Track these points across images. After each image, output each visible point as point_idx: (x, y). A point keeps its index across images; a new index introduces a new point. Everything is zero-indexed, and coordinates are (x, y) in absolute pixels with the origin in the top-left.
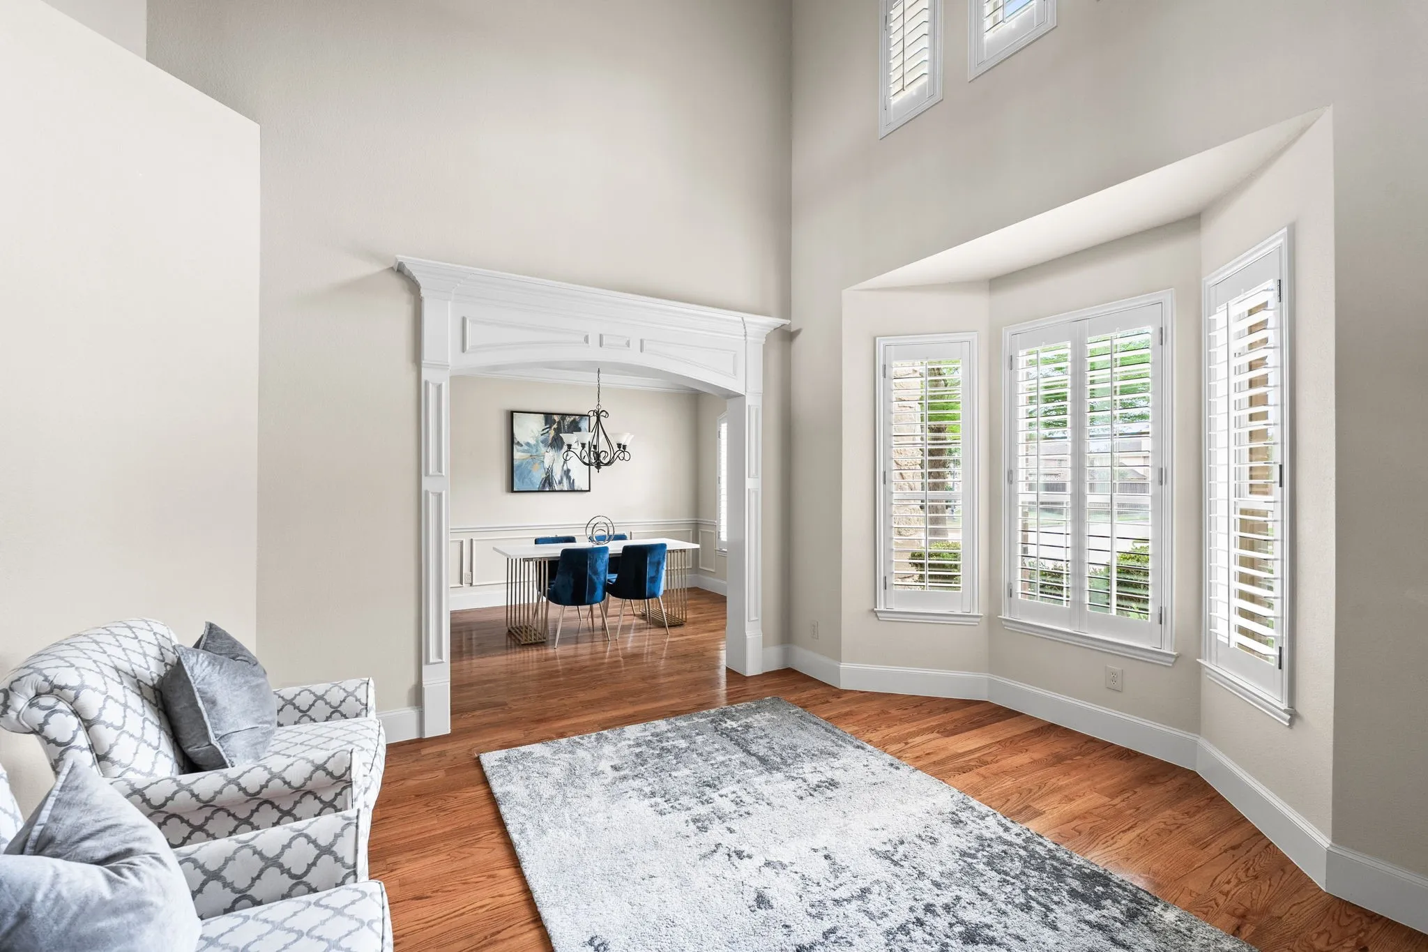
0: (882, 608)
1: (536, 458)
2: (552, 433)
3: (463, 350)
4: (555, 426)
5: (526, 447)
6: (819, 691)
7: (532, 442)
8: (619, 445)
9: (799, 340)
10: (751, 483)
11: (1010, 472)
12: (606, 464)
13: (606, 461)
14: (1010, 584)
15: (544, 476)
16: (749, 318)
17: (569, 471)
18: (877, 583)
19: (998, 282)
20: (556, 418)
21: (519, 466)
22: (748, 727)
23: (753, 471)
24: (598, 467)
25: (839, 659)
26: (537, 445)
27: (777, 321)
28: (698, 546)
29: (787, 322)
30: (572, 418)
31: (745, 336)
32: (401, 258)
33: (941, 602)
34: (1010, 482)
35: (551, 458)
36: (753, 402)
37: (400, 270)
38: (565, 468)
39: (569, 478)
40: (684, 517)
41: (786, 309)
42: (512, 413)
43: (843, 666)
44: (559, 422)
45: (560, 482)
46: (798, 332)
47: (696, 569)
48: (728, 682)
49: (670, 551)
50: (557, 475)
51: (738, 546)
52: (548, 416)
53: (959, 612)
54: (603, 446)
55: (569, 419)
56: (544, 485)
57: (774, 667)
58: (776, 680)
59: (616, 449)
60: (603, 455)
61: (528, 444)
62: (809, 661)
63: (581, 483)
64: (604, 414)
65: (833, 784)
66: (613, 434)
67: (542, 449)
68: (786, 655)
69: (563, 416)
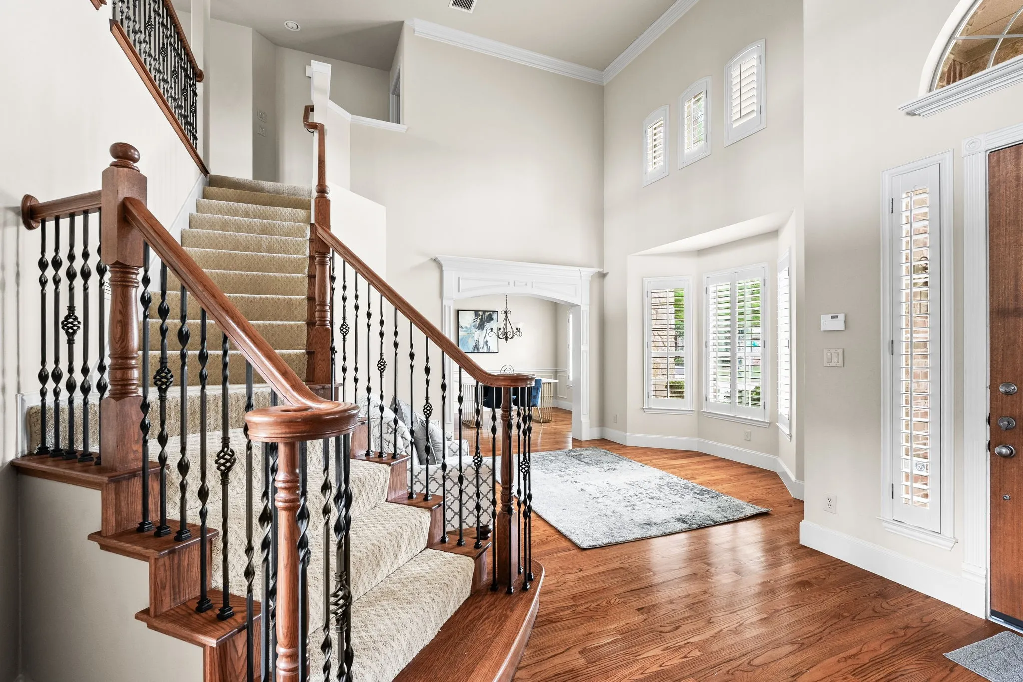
0: (647, 407)
1: (470, 335)
2: (478, 321)
3: (459, 291)
4: (480, 317)
5: (464, 329)
6: (617, 446)
7: (468, 326)
8: (517, 329)
9: (608, 278)
10: (585, 348)
11: (706, 342)
12: (511, 338)
13: (510, 337)
14: (706, 395)
15: (474, 344)
16: (582, 269)
17: (487, 341)
18: (643, 396)
19: (701, 252)
20: (480, 313)
21: (462, 339)
22: (581, 455)
23: (585, 342)
24: (506, 340)
25: (626, 431)
26: (471, 328)
27: (597, 270)
28: (557, 381)
29: (601, 270)
30: (489, 313)
31: (581, 277)
32: (437, 256)
33: (675, 403)
34: (707, 347)
35: (478, 335)
36: (585, 309)
37: (435, 260)
38: (485, 340)
39: (487, 345)
40: (550, 367)
41: (601, 263)
42: (458, 311)
43: (628, 434)
44: (482, 316)
45: (482, 348)
46: (608, 273)
47: (556, 397)
48: (573, 442)
49: (543, 383)
50: (481, 344)
51: (578, 381)
52: (476, 312)
53: (684, 409)
54: (509, 329)
55: (487, 314)
56: (474, 350)
57: (596, 437)
58: (597, 442)
59: (515, 330)
60: (508, 334)
61: (466, 327)
62: (613, 434)
63: (493, 348)
64: (509, 312)
65: (615, 469)
66: (514, 323)
67: (473, 330)
68: (602, 432)
69: (484, 312)
